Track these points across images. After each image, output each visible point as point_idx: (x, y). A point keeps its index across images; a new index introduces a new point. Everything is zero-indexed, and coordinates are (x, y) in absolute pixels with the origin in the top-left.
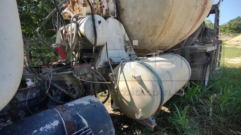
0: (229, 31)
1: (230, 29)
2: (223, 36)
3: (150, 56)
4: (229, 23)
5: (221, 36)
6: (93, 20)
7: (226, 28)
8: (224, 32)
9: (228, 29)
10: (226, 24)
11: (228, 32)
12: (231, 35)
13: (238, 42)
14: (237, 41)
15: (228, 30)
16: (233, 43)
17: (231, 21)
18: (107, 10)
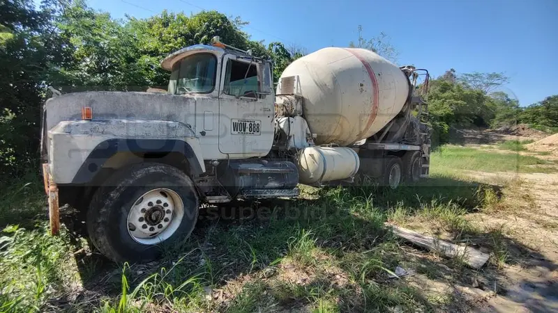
0: (543, 121)
1: (548, 116)
2: (530, 131)
3: (325, 146)
4: (544, 103)
5: (525, 131)
6: (289, 121)
7: (538, 114)
8: (533, 122)
9: (543, 117)
10: (539, 105)
11: (542, 124)
12: (548, 130)
13: (551, 148)
14: (550, 145)
15: (542, 119)
16: (540, 149)
17: (549, 99)
18: (295, 111)
